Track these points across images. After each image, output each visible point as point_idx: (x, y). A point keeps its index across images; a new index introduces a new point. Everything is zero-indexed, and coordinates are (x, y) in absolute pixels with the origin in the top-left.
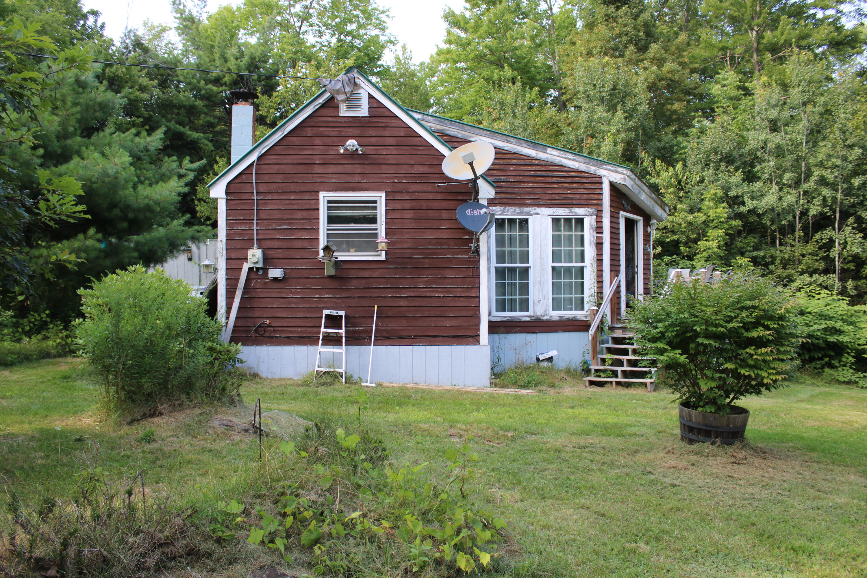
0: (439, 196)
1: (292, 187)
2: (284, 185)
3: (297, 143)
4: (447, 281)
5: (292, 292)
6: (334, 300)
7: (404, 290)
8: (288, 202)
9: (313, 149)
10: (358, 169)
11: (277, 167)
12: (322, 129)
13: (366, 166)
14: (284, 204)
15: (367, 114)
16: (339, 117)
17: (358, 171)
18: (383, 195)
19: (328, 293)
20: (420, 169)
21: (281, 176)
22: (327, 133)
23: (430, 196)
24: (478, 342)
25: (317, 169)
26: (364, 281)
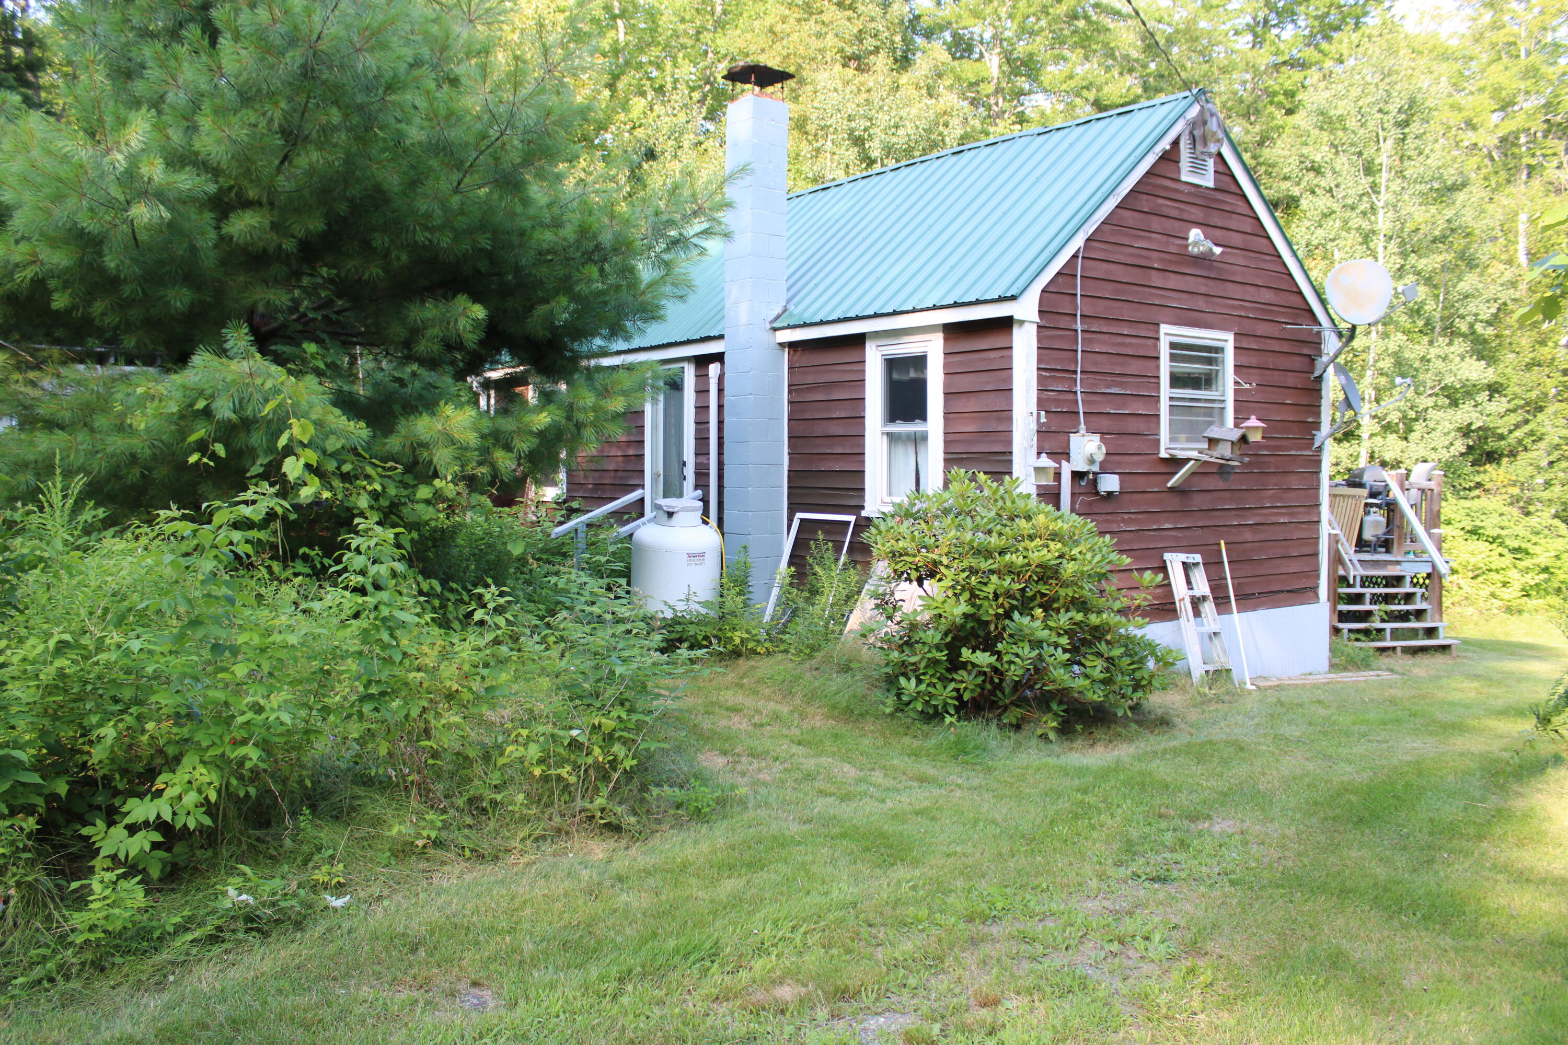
0: (1285, 347)
1: (1127, 312)
2: (1115, 304)
3: (1130, 223)
4: (1291, 495)
5: (1123, 521)
6: (1174, 533)
7: (1249, 513)
8: (1120, 340)
9: (1149, 239)
10: (1201, 286)
11: (1105, 266)
12: (1160, 201)
13: (1210, 282)
14: (1114, 344)
15: (1211, 184)
16: (1179, 181)
17: (1203, 290)
18: (1230, 337)
19: (1168, 521)
20: (1266, 296)
21: (1110, 286)
22: (1166, 211)
23: (1276, 346)
24: (1316, 598)
25: (1157, 280)
26: (1208, 496)
